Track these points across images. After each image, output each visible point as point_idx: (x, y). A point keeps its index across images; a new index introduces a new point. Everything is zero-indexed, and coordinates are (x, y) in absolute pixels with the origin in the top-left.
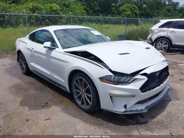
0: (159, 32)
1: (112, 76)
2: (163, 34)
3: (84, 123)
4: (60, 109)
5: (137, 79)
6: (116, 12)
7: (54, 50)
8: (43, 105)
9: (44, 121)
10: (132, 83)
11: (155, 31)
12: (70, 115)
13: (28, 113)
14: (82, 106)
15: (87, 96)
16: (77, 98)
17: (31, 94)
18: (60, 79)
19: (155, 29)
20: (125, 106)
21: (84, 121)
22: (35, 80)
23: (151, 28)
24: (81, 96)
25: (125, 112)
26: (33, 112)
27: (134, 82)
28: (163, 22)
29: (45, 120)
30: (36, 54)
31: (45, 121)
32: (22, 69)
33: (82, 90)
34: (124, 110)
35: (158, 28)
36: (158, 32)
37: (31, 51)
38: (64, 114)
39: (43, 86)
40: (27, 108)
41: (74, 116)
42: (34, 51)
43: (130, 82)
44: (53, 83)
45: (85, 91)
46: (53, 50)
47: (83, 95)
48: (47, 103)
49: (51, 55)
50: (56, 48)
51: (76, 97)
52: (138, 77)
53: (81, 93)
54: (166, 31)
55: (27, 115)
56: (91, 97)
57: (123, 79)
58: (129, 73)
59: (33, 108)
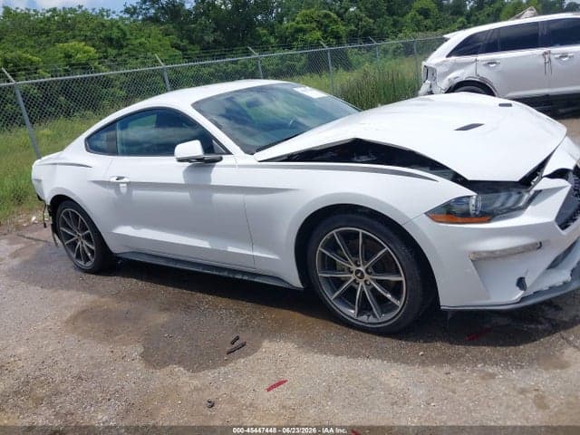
0: (451, 71)
1: (469, 197)
2: (463, 73)
3: (402, 367)
4: (291, 346)
5: (541, 191)
6: (272, 40)
7: (217, 164)
8: (228, 348)
9: (267, 394)
10: (530, 208)
11: (440, 70)
12: (337, 355)
13: (195, 382)
14: (364, 318)
15: (379, 282)
16: (338, 298)
17: (163, 326)
18: (255, 254)
19: (438, 65)
20: (521, 283)
21: (396, 361)
22: (140, 283)
23: (424, 63)
24: (356, 290)
25: (523, 299)
26: (209, 375)
27: (533, 203)
28: (456, 38)
29: (269, 390)
30: (136, 193)
31: (271, 392)
32: (78, 257)
33: (354, 268)
34: (520, 294)
35: (445, 59)
36: (447, 70)
37: (115, 186)
38: (318, 358)
39: (184, 293)
40: (179, 369)
41: (356, 355)
42: (128, 184)
43: (521, 204)
44: (225, 274)
45: (367, 270)
46: (213, 166)
47: (362, 283)
48: (237, 338)
49: (212, 184)
50: (223, 156)
51: (331, 297)
52: (543, 184)
53: (353, 277)
54: (473, 62)
55: (197, 389)
56: (401, 282)
57: (499, 201)
58: (517, 178)
59: (201, 365)
